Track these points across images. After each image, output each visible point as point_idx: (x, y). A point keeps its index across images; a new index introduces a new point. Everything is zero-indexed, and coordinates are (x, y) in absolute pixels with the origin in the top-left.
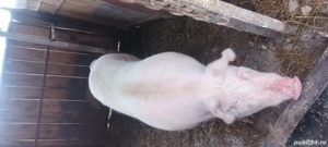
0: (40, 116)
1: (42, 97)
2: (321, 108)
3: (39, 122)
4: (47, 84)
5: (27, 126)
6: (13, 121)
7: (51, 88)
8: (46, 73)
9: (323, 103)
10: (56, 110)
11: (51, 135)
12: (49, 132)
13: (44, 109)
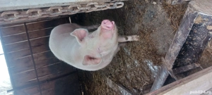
0: (35, 64)
1: (32, 53)
2: (192, 40)
3: (35, 68)
4: (32, 45)
5: (29, 72)
6: (20, 72)
7: (35, 46)
8: (29, 39)
9: (193, 37)
10: (43, 58)
11: (45, 73)
12: (43, 72)
13: (35, 60)
